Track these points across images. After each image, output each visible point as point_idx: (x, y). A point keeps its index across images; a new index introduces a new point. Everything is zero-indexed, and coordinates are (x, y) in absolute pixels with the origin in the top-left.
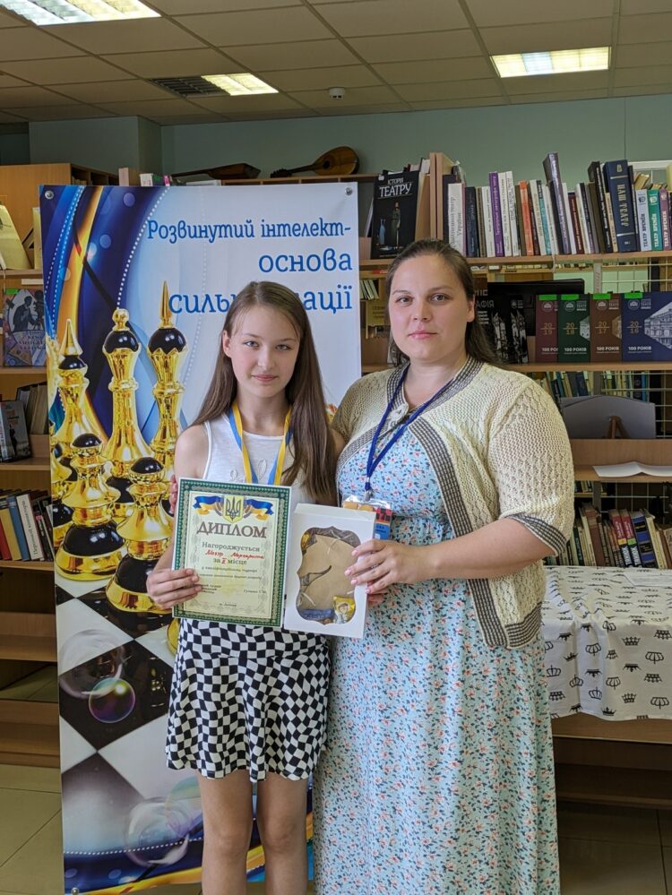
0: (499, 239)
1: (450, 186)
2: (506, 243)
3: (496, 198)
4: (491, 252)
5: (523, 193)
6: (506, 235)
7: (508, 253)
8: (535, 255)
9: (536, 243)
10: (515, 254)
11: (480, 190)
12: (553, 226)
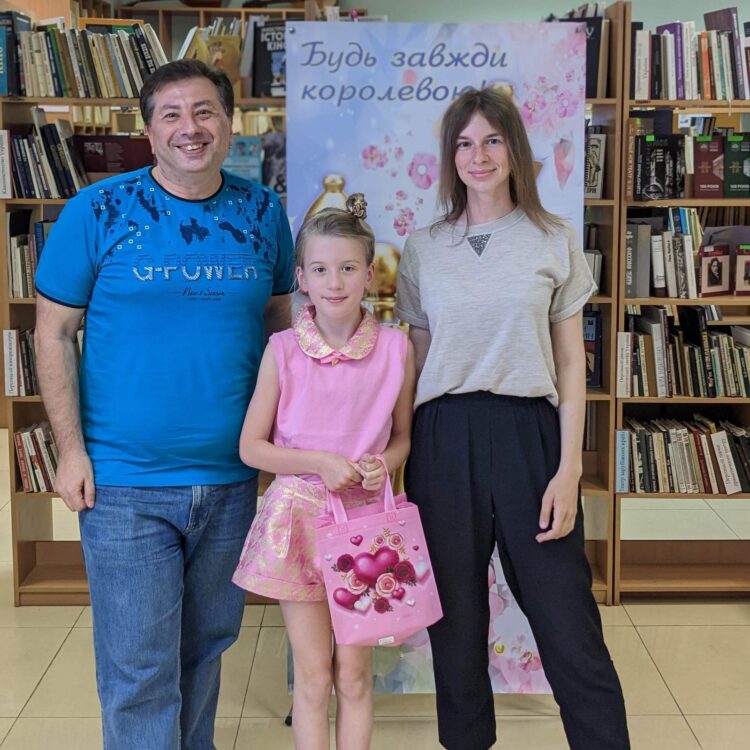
0: (680, 83)
1: (639, 33)
2: (687, 87)
3: (679, 45)
4: (672, 96)
5: (704, 42)
6: (687, 80)
7: (688, 97)
8: (712, 98)
9: (713, 88)
10: (695, 98)
11: (665, 38)
12: (730, 73)
